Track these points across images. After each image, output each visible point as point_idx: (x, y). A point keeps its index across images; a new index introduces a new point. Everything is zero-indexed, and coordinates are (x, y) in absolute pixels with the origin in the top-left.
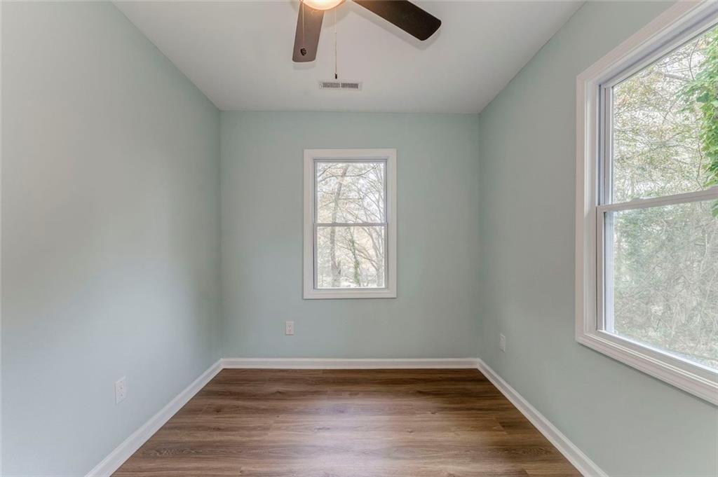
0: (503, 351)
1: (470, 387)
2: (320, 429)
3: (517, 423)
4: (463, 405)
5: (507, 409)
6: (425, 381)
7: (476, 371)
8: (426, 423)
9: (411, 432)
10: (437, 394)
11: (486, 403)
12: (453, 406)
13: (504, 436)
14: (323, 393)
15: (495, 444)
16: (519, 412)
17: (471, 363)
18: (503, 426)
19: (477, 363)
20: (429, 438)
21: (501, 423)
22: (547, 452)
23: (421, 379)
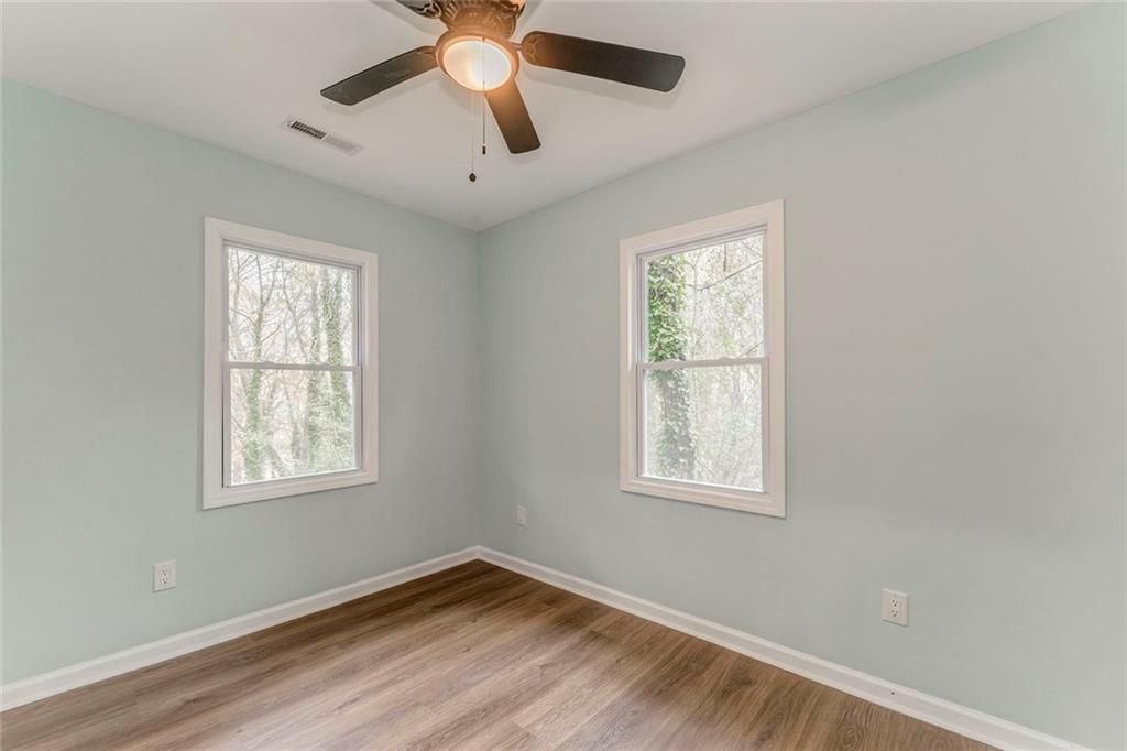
0: (521, 525)
1: (486, 580)
2: (340, 708)
3: (556, 597)
4: (495, 602)
5: (540, 587)
6: (434, 592)
7: (478, 562)
8: (473, 636)
9: (468, 650)
10: (460, 601)
11: (516, 590)
12: (488, 605)
13: (555, 612)
14: (293, 663)
15: (554, 622)
16: (550, 586)
17: (469, 554)
18: (549, 604)
19: (478, 552)
20: (492, 647)
21: (545, 602)
22: (596, 608)
23: (428, 591)
